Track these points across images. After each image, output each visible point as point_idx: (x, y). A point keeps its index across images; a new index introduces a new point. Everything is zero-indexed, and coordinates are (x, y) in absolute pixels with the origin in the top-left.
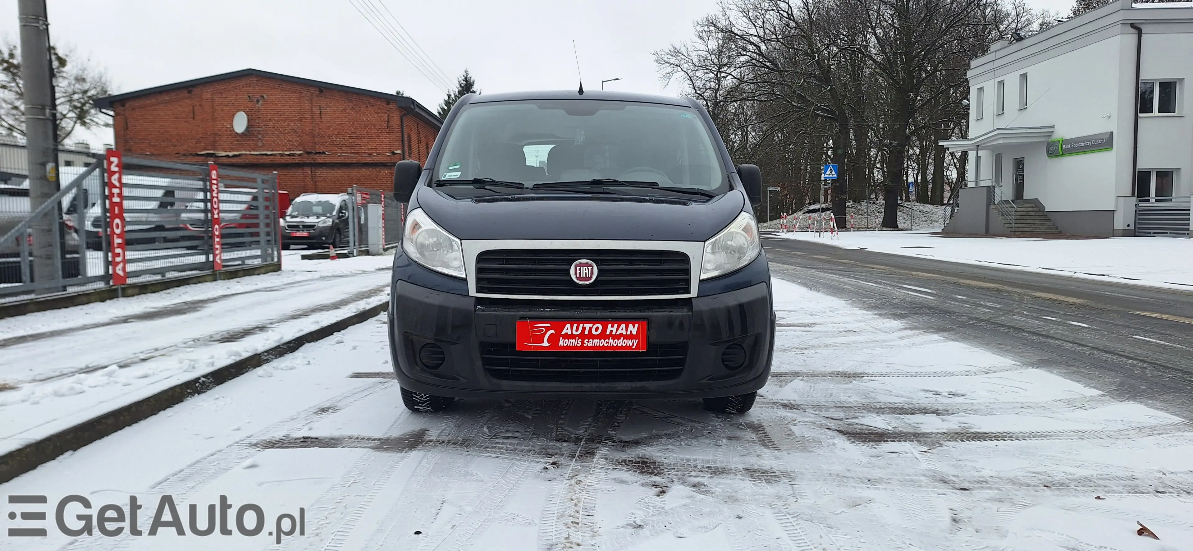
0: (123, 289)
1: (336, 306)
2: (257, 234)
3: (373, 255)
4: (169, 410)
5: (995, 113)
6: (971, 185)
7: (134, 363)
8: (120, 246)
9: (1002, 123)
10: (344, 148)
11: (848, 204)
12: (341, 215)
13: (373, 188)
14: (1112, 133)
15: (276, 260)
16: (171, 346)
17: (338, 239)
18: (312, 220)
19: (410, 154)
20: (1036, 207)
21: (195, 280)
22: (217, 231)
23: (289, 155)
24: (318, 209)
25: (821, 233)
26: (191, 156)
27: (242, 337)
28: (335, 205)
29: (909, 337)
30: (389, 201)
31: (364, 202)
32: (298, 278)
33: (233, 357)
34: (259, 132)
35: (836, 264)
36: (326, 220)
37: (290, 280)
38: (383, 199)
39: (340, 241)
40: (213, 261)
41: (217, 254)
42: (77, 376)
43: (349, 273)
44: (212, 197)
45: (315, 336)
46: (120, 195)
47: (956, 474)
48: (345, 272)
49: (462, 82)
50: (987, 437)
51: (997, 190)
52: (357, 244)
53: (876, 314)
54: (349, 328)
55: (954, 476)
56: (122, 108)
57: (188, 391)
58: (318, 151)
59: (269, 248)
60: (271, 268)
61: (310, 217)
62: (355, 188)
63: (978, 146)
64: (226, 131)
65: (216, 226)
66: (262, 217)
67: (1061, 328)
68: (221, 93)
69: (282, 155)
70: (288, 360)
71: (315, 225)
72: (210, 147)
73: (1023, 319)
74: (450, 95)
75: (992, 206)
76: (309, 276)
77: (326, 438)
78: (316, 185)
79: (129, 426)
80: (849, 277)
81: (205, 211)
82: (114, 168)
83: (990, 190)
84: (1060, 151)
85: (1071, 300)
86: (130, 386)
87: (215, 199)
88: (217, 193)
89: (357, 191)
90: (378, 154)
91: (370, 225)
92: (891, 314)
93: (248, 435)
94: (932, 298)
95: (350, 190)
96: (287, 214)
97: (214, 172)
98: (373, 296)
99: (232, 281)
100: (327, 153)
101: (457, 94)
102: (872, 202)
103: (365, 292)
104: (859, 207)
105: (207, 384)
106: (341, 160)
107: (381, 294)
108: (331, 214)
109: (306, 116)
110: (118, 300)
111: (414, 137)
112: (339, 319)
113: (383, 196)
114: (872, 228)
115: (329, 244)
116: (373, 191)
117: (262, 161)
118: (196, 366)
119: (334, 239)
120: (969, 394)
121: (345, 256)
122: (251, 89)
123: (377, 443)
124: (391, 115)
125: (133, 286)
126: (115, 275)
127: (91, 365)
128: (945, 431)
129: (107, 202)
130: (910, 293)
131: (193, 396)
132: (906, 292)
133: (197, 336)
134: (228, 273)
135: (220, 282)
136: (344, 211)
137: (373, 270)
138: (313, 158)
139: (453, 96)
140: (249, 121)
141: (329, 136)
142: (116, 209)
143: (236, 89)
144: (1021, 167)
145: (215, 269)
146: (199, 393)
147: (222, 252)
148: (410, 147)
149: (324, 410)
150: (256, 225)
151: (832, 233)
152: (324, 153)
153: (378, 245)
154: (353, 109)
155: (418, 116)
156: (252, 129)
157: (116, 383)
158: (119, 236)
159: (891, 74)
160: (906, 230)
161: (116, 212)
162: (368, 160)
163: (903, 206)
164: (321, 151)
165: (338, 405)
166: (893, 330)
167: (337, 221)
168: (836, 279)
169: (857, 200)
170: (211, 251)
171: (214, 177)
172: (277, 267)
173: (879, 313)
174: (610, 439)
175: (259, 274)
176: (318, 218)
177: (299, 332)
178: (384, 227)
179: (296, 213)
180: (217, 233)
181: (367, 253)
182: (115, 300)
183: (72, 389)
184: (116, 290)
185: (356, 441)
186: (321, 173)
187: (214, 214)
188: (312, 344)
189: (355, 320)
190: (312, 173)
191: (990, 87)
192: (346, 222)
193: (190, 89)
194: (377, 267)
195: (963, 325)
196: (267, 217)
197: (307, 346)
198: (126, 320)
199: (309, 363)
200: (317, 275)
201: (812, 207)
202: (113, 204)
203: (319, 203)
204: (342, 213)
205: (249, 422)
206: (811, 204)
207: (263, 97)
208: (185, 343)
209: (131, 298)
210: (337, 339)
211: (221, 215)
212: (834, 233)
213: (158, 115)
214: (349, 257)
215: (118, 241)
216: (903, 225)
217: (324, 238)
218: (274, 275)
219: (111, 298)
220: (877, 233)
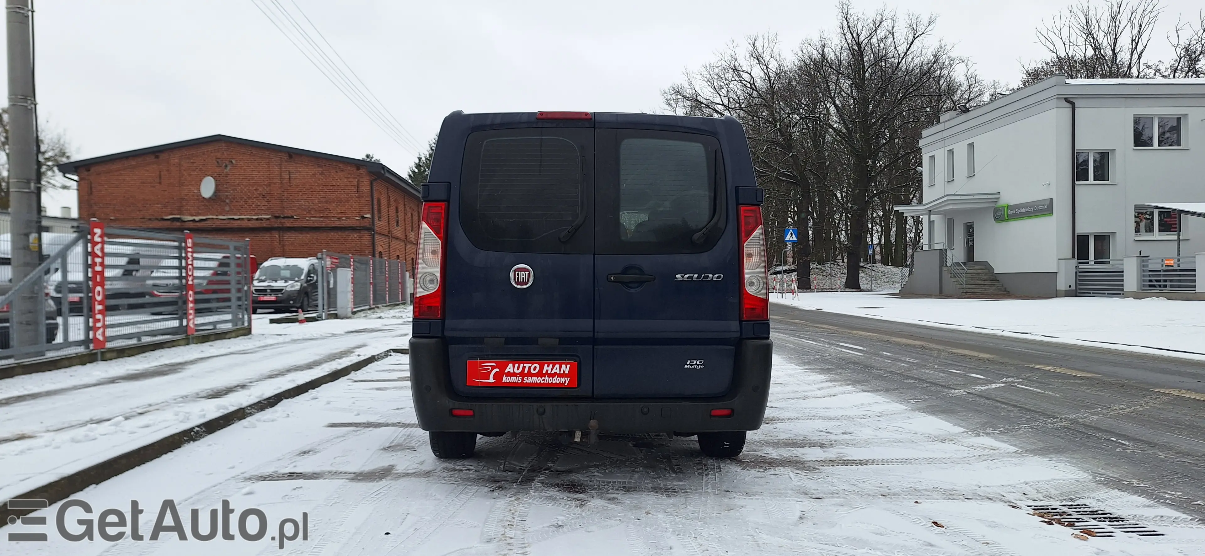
0: (102, 353)
1: (310, 366)
2: (228, 300)
3: (342, 319)
4: (170, 454)
5: (946, 180)
6: (926, 248)
7: (133, 416)
8: (100, 312)
9: (952, 189)
10: (312, 212)
11: (812, 266)
12: (309, 278)
13: (342, 252)
14: (1052, 199)
15: (246, 324)
16: (163, 402)
17: (306, 303)
18: (280, 284)
19: (380, 217)
20: (986, 269)
21: (169, 345)
22: (191, 296)
23: (257, 219)
24: (286, 273)
25: (784, 295)
26: (156, 221)
27: (226, 394)
28: (303, 270)
29: (828, 387)
30: (358, 265)
31: (334, 266)
32: (270, 341)
33: (222, 411)
34: (227, 197)
35: (787, 323)
36: (295, 284)
37: (262, 343)
38: (352, 264)
39: (308, 305)
40: (186, 326)
41: (191, 319)
42: (89, 426)
43: (319, 336)
44: (187, 264)
45: (292, 393)
46: (102, 264)
47: (816, 488)
48: (315, 335)
49: (433, 145)
50: (853, 463)
51: (949, 253)
52: (325, 307)
53: (806, 369)
54: (323, 386)
55: (814, 490)
56: (87, 173)
57: (185, 438)
58: (286, 215)
59: (240, 312)
60: (241, 332)
61: (278, 282)
62: (324, 253)
63: (930, 211)
64: (193, 196)
65: (191, 292)
66: (233, 283)
67: (960, 379)
68: (189, 158)
69: (249, 219)
70: (269, 413)
71: (283, 289)
72: (176, 212)
73: (932, 372)
74: (421, 158)
75: (944, 268)
76: (281, 339)
77: (309, 473)
78: (284, 249)
79: (138, 466)
80: (794, 336)
81: (180, 278)
82: (97, 239)
83: (942, 253)
84: (1006, 216)
85: (982, 355)
86: (135, 434)
87: (190, 267)
88: (192, 261)
89: (327, 255)
90: (347, 218)
91: (339, 289)
92: (820, 369)
93: (243, 471)
94: (861, 354)
95: (319, 255)
96: (255, 279)
97: (190, 241)
98: (344, 357)
99: (204, 344)
100: (295, 217)
101: (428, 156)
102: (836, 263)
103: (336, 354)
104: (823, 269)
105: (201, 433)
106: (310, 224)
107: (352, 355)
108: (299, 278)
109: (275, 181)
110: (98, 364)
111: (384, 202)
112: (314, 378)
113: (352, 260)
114: (835, 289)
115: (298, 308)
116: (341, 255)
117: (229, 226)
118: (190, 417)
119: (302, 303)
120: (855, 432)
121: (314, 319)
122: (219, 155)
123: (353, 475)
124: (361, 180)
125: (112, 350)
126: (95, 340)
127: (94, 419)
128: (822, 459)
129: (90, 270)
130: (843, 350)
131: (189, 442)
132: (839, 349)
133: (184, 393)
134: (200, 338)
135: (193, 346)
136: (312, 275)
137: (342, 333)
138: (281, 223)
139: (424, 159)
140: (217, 186)
141: (298, 201)
142: (98, 277)
143: (204, 154)
144: (971, 230)
145: (189, 333)
146: (194, 440)
147: (196, 317)
148: (379, 211)
149: (305, 453)
150: (228, 291)
151: (793, 294)
152: (292, 217)
153: (347, 308)
154: (321, 174)
155: (388, 180)
156: (219, 194)
157: (123, 431)
158: (100, 303)
159: (850, 141)
160: (868, 291)
161: (98, 280)
162: (337, 224)
163: (865, 268)
164: (289, 216)
165: (318, 448)
166: (815, 382)
167: (305, 285)
168: (783, 338)
169: (821, 262)
170: (185, 316)
171: (189, 245)
172: (247, 331)
173: (809, 367)
174: (548, 469)
175: (229, 338)
176: (286, 282)
177: (277, 389)
178: (353, 291)
179: (263, 278)
180: (191, 299)
181: (336, 316)
182: (95, 363)
183: (86, 436)
184: (96, 354)
185: (335, 474)
186: (289, 237)
187: (188, 280)
188: (290, 400)
189: (328, 379)
190: (279, 237)
191: (941, 155)
192: (314, 286)
193: (157, 154)
194: (346, 331)
195: (878, 378)
196: (239, 282)
197: (285, 401)
198: (113, 381)
199: (288, 416)
200: (287, 339)
201: (779, 269)
202: (95, 273)
203: (287, 267)
204: (311, 277)
205: (241, 463)
206: (777, 266)
207: (232, 162)
208: (175, 399)
209: (109, 362)
210: (312, 395)
211: (196, 281)
212: (794, 293)
213: (124, 180)
214: (317, 320)
215: (99, 307)
216: (865, 286)
217: (291, 302)
218: (245, 339)
219: (91, 362)
220: (839, 294)
